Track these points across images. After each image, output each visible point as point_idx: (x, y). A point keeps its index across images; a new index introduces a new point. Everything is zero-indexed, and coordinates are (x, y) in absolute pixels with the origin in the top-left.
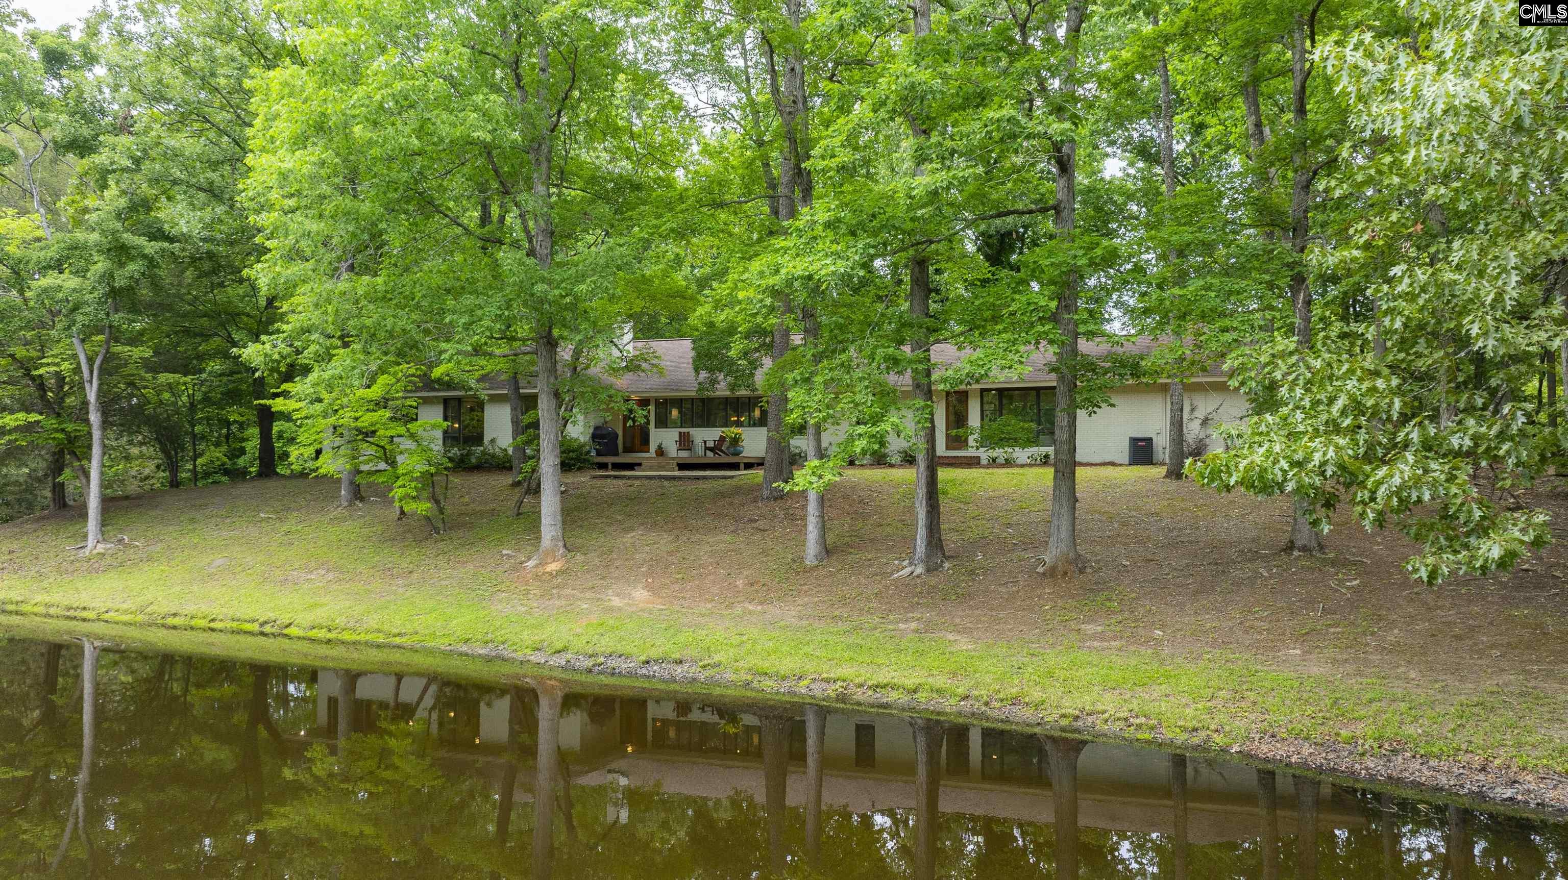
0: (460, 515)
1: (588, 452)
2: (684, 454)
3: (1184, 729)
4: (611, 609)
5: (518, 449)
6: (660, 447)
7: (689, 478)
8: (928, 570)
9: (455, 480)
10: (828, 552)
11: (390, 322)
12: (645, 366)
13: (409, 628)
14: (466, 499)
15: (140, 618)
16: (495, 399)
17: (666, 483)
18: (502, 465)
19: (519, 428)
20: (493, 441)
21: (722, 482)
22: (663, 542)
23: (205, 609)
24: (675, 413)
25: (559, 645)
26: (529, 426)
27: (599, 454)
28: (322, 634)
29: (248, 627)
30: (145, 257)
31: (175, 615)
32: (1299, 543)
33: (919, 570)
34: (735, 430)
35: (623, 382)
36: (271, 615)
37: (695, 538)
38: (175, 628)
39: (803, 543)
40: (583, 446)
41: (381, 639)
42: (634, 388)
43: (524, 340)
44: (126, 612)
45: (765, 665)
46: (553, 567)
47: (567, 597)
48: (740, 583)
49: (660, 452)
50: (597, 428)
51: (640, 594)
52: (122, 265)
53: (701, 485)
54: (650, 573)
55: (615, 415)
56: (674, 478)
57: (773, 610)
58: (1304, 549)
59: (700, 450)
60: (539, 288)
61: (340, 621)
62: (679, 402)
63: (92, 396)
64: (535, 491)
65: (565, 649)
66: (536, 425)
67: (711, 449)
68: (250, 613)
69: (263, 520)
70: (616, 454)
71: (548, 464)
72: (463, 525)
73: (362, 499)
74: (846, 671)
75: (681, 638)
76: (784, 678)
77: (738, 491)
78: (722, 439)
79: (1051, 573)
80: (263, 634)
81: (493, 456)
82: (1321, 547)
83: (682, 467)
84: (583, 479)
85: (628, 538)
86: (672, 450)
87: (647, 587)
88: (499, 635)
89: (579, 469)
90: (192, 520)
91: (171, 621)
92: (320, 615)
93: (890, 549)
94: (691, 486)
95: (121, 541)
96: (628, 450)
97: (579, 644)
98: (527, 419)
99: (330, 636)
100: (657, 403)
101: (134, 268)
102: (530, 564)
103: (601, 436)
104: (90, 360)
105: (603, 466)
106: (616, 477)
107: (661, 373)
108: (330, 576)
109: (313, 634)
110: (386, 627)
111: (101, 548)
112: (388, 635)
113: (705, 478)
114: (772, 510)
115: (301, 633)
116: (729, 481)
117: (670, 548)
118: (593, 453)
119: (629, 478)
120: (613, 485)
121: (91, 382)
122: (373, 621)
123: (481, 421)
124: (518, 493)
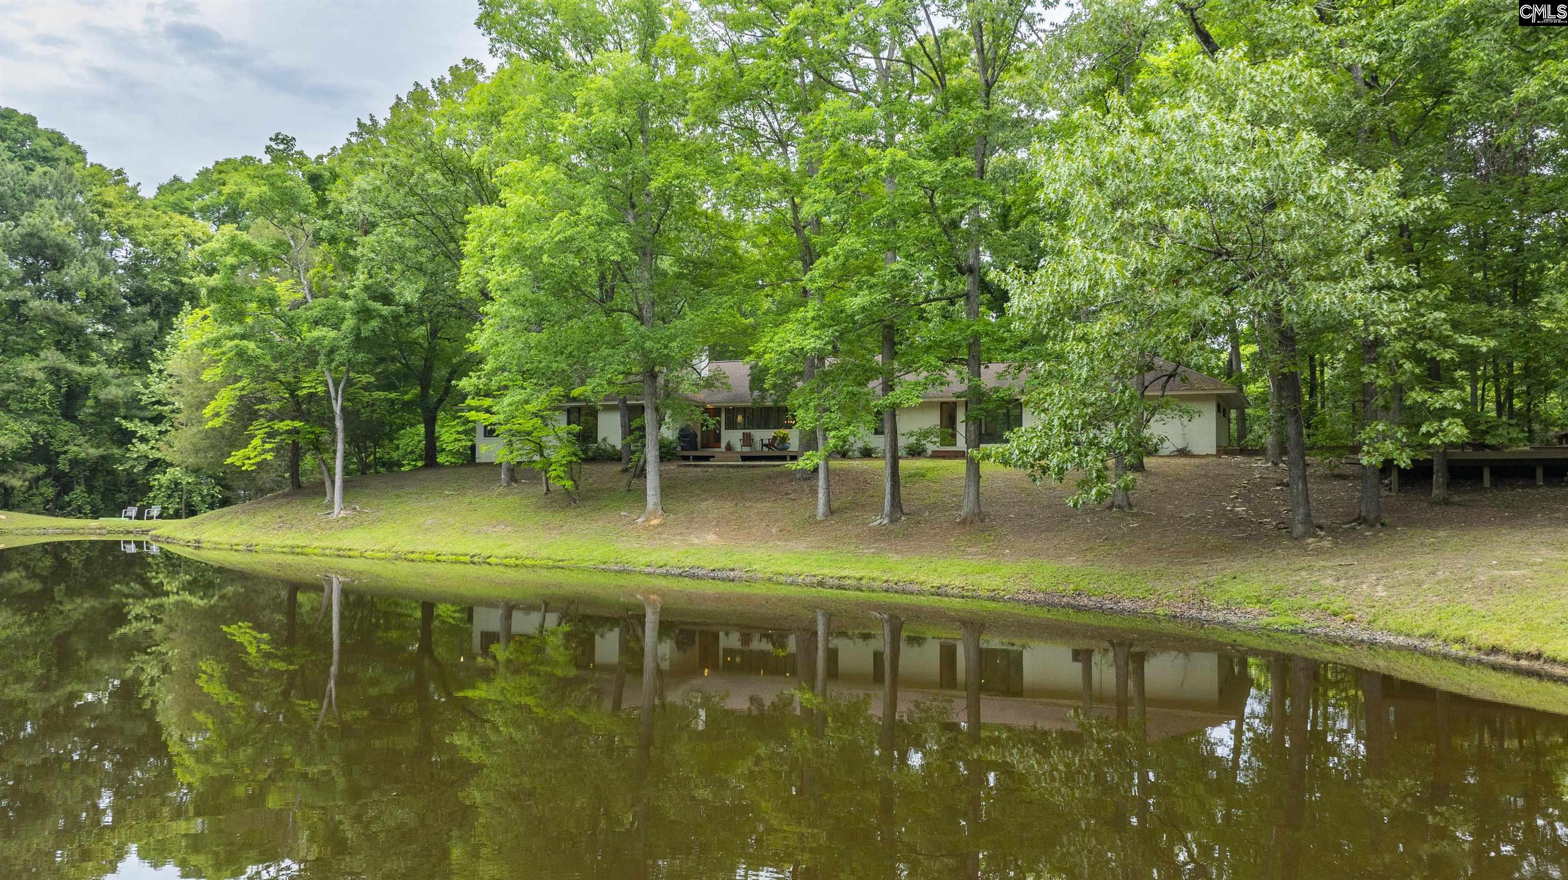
0: (588, 491)
1: (675, 448)
2: (746, 449)
3: (988, 590)
4: (693, 545)
5: (626, 446)
6: (728, 444)
7: (749, 466)
8: (891, 521)
9: (586, 467)
10: (832, 512)
11: (555, 365)
12: (717, 384)
13: (567, 556)
14: (590, 481)
15: (389, 555)
16: (607, 408)
17: (731, 470)
18: (613, 457)
19: (627, 431)
20: (604, 440)
21: (771, 469)
22: (728, 507)
23: (431, 548)
24: (740, 418)
25: (661, 563)
26: (637, 429)
27: (683, 449)
28: (512, 561)
29: (463, 559)
30: (381, 316)
31: (412, 552)
32: (1116, 503)
33: (886, 521)
34: (783, 431)
35: (702, 396)
36: (477, 551)
37: (748, 505)
38: (412, 561)
39: (816, 505)
40: (671, 443)
41: (550, 563)
42: (709, 400)
43: (636, 375)
44: (379, 551)
45: (781, 570)
46: (655, 522)
47: (665, 539)
48: (774, 530)
49: (729, 448)
50: (682, 430)
51: (711, 537)
52: (366, 321)
53: (757, 471)
54: (718, 525)
55: (695, 423)
56: (737, 466)
57: (792, 544)
58: (1119, 507)
59: (758, 446)
60: (648, 344)
61: (524, 553)
62: (743, 410)
63: (337, 409)
64: (641, 473)
65: (665, 565)
66: (642, 428)
67: (766, 446)
68: (463, 550)
69: (448, 496)
70: (696, 449)
71: (651, 454)
72: (591, 498)
73: (516, 481)
74: (825, 571)
75: (735, 558)
76: (791, 575)
77: (780, 474)
78: (775, 438)
79: (964, 522)
80: (472, 563)
81: (605, 451)
82: (1130, 506)
83: (744, 458)
84: (672, 467)
85: (704, 505)
86: (738, 446)
87: (715, 533)
88: (624, 559)
89: (669, 460)
90: (398, 496)
91: (411, 556)
92: (509, 550)
93: (873, 510)
94: (749, 472)
95: (355, 509)
96: (705, 446)
97: (672, 562)
98: (634, 425)
99: (517, 562)
100: (727, 410)
101: (375, 324)
102: (640, 520)
103: (686, 436)
104: (336, 384)
105: (686, 458)
106: (696, 466)
107: (729, 389)
108: (509, 529)
109: (506, 561)
110: (553, 556)
111: (343, 514)
112: (555, 561)
113: (760, 466)
114: (802, 487)
115: (499, 561)
116: (777, 469)
117: (731, 510)
118: (679, 449)
119: (705, 466)
120: (694, 471)
121: (336, 399)
122: (544, 553)
123: (596, 425)
124: (626, 477)
